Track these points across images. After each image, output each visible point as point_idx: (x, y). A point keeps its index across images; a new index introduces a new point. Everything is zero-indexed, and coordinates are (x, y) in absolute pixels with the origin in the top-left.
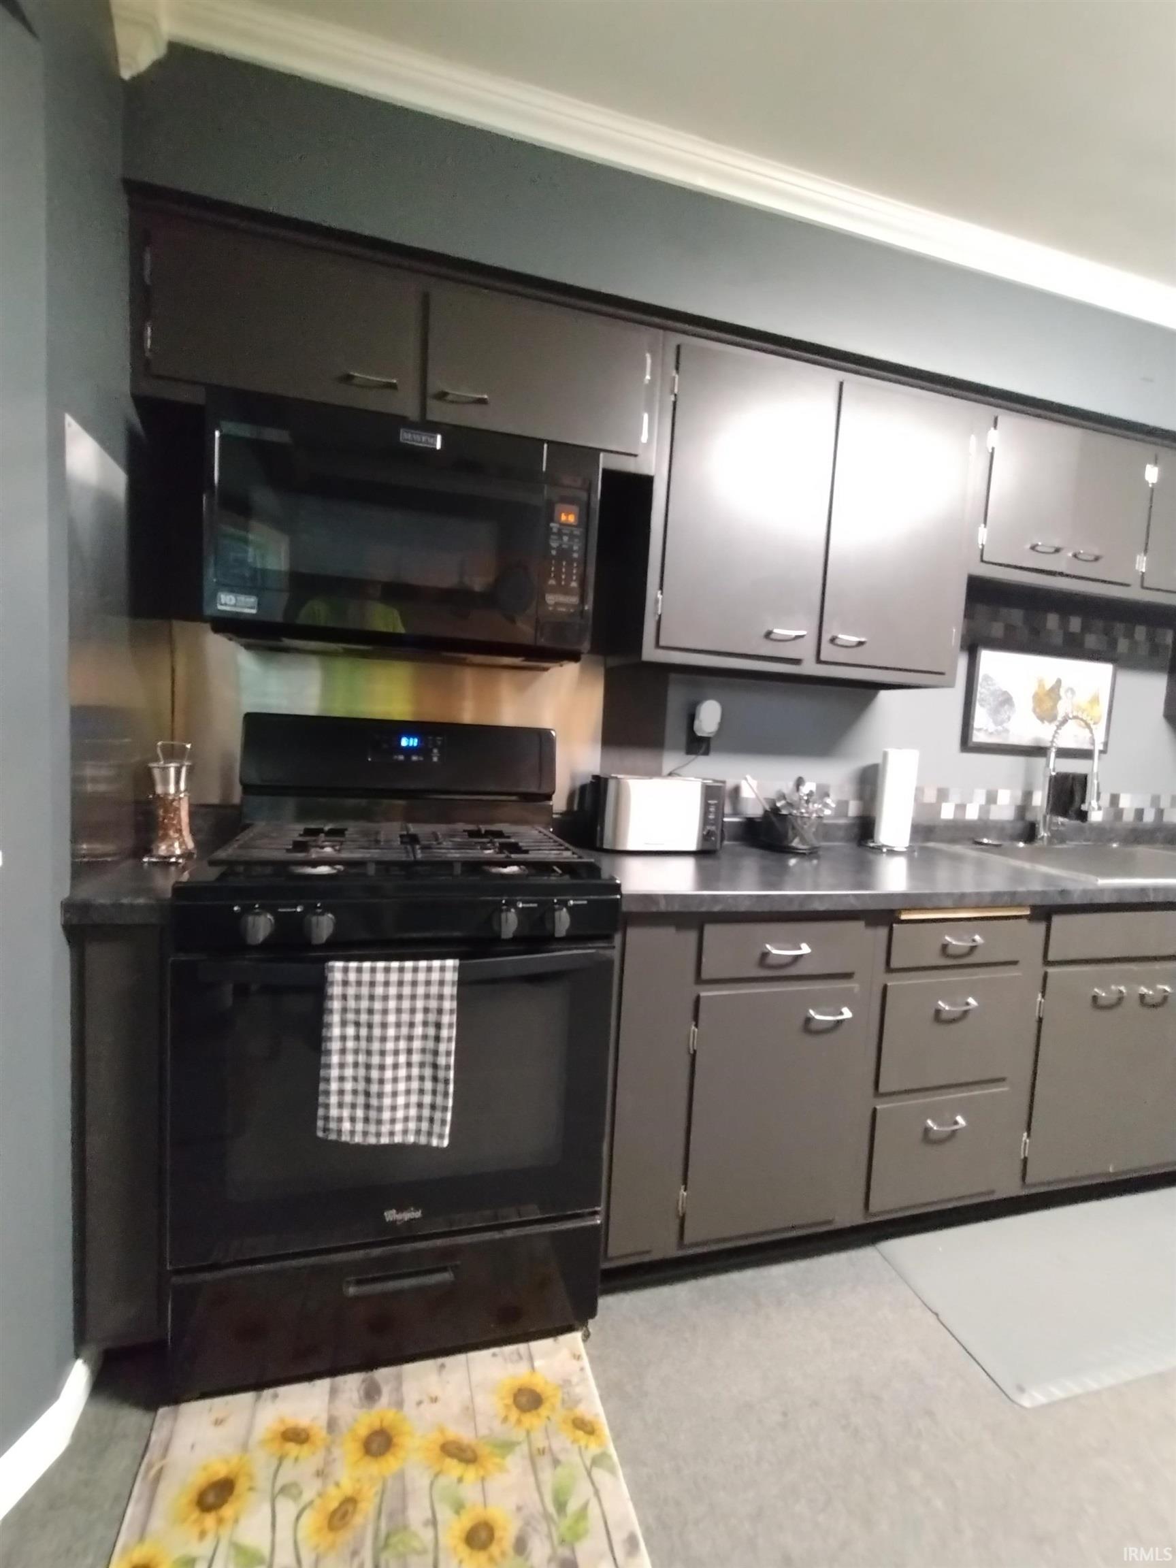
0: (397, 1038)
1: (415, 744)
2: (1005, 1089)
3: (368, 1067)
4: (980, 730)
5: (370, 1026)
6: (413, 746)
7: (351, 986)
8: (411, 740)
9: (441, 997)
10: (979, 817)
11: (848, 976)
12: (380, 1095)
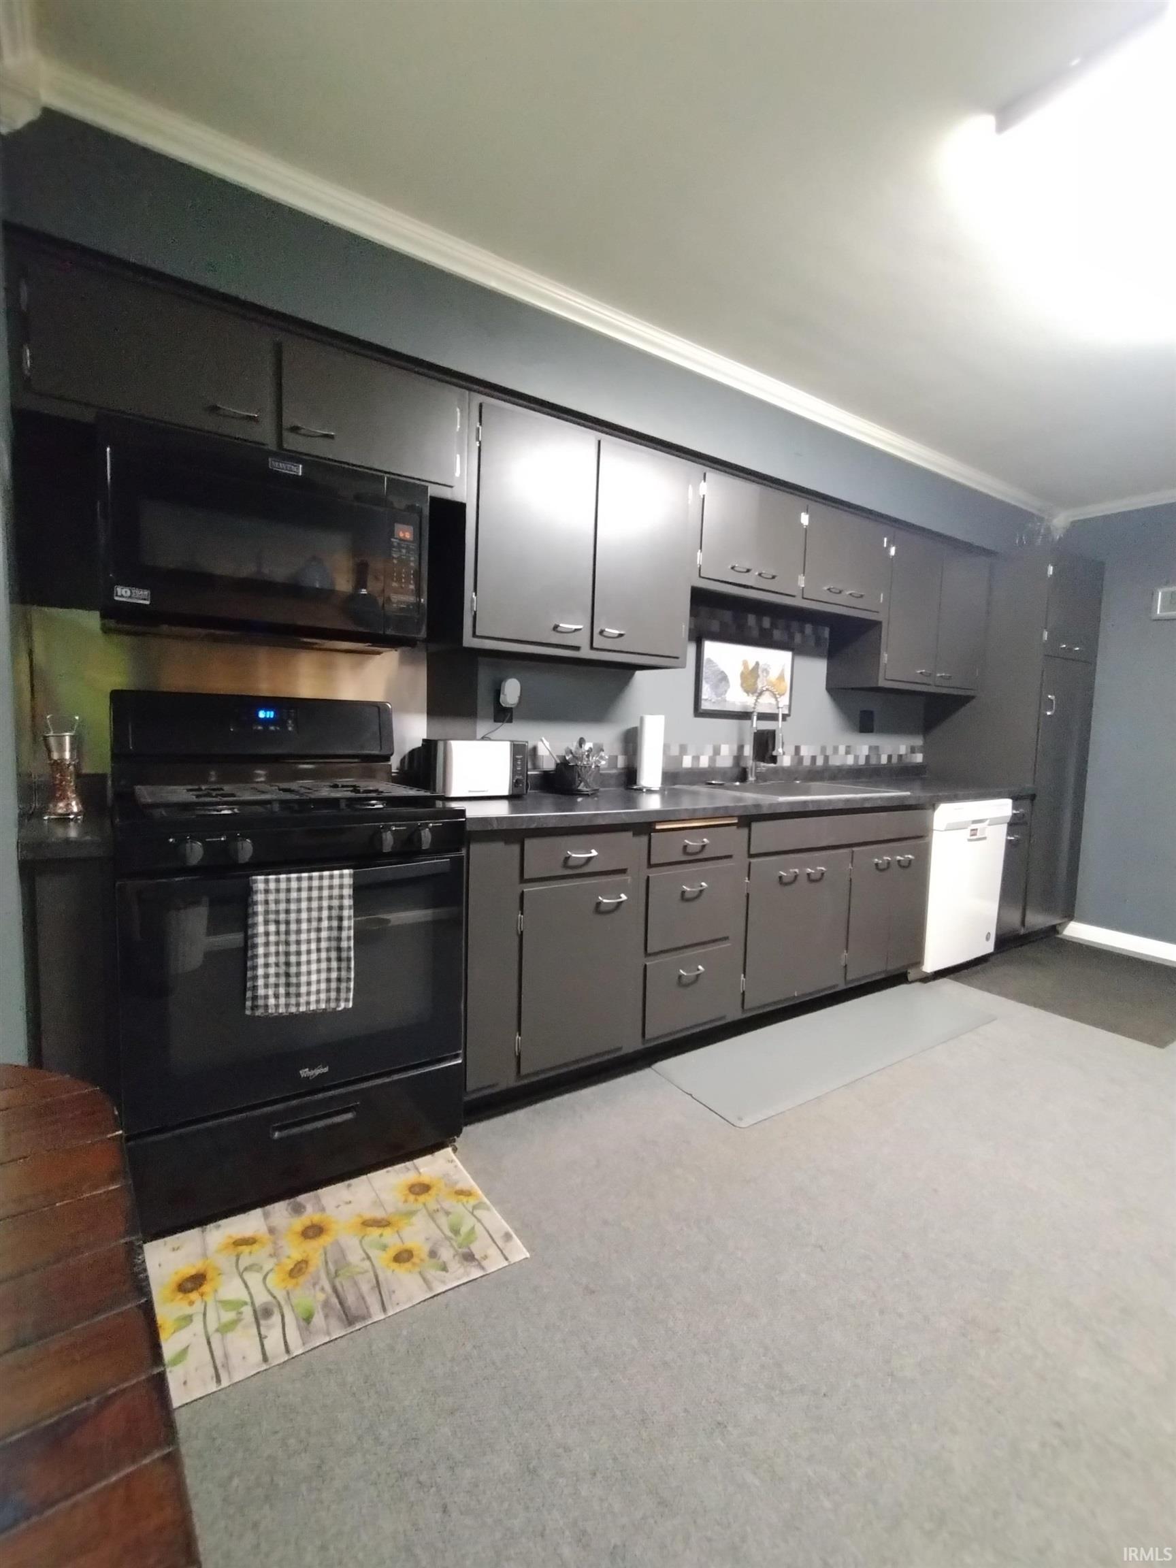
0: (309, 931)
1: (272, 716)
2: (729, 945)
3: (287, 954)
4: (706, 700)
5: (288, 923)
6: (270, 717)
7: (272, 893)
8: (268, 713)
9: (341, 897)
10: (709, 765)
11: (623, 871)
12: (298, 974)
